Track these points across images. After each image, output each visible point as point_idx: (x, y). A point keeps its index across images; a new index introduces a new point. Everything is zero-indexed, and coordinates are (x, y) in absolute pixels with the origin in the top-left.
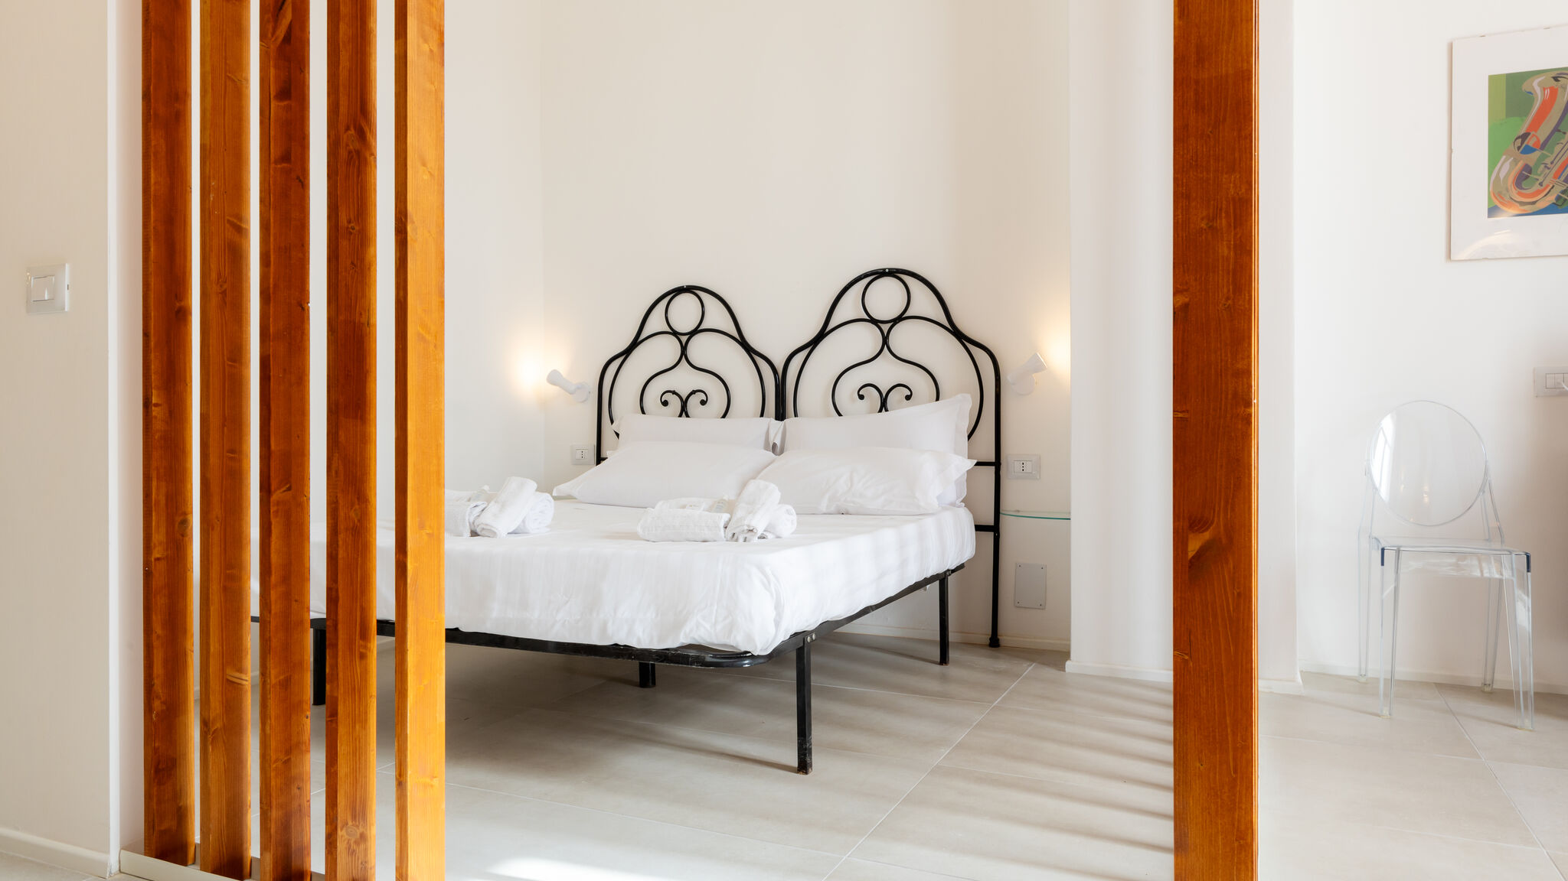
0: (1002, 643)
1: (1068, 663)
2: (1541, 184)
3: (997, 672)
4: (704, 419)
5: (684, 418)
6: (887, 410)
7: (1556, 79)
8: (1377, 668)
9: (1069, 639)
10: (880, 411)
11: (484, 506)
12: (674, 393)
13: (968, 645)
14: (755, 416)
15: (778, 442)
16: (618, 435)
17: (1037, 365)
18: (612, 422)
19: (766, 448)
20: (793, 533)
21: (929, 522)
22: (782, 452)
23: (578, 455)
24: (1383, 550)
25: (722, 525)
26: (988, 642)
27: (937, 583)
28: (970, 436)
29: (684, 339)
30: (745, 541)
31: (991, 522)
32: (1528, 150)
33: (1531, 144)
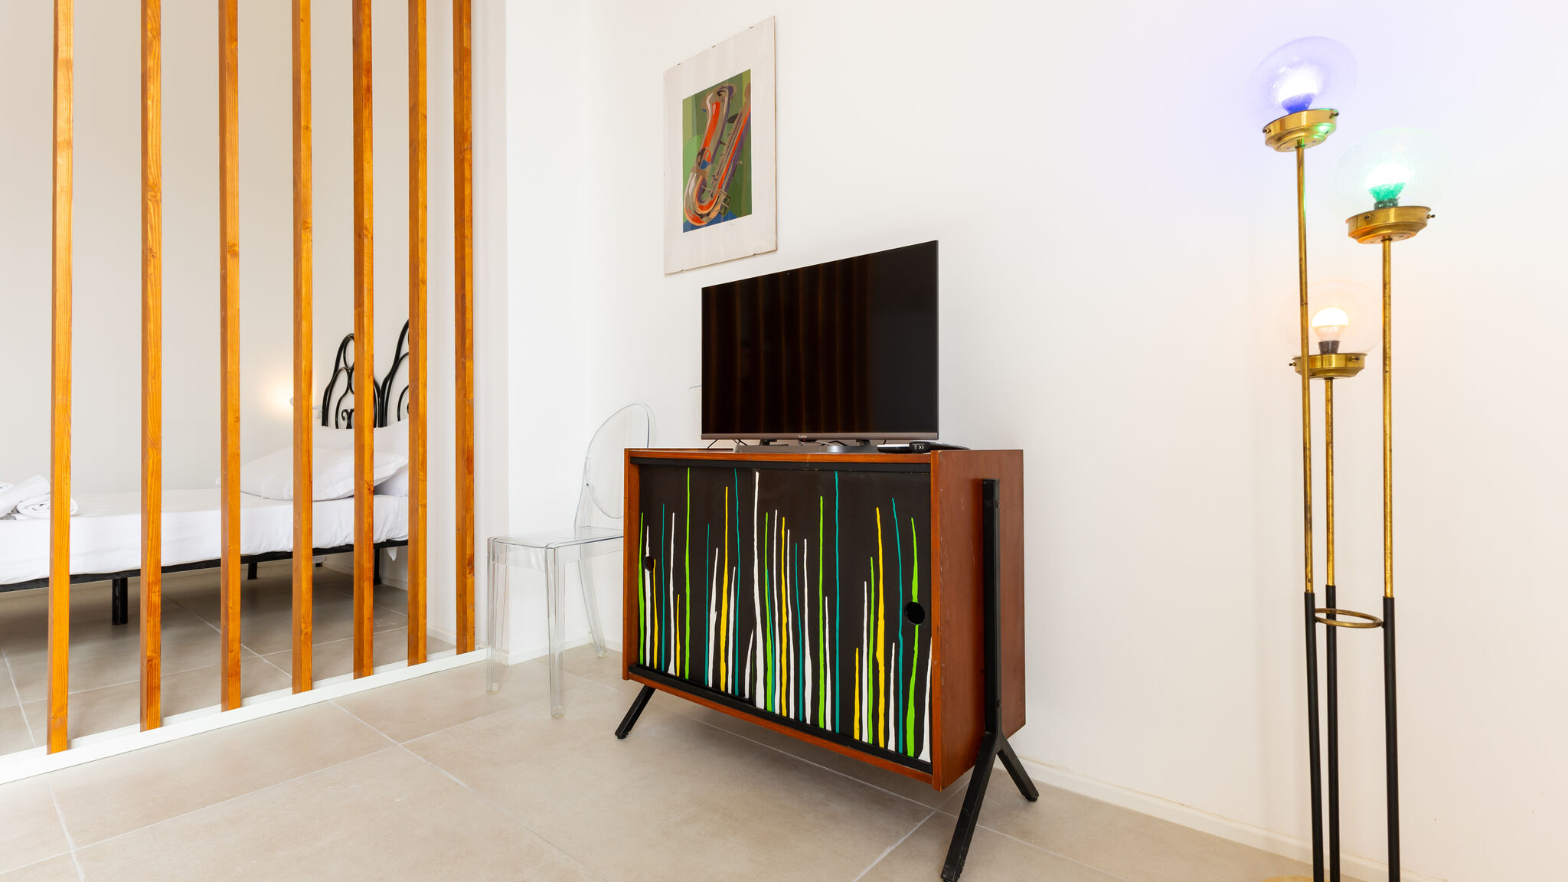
2: (712, 196)
7: (719, 93)
32: (704, 165)
33: (706, 159)
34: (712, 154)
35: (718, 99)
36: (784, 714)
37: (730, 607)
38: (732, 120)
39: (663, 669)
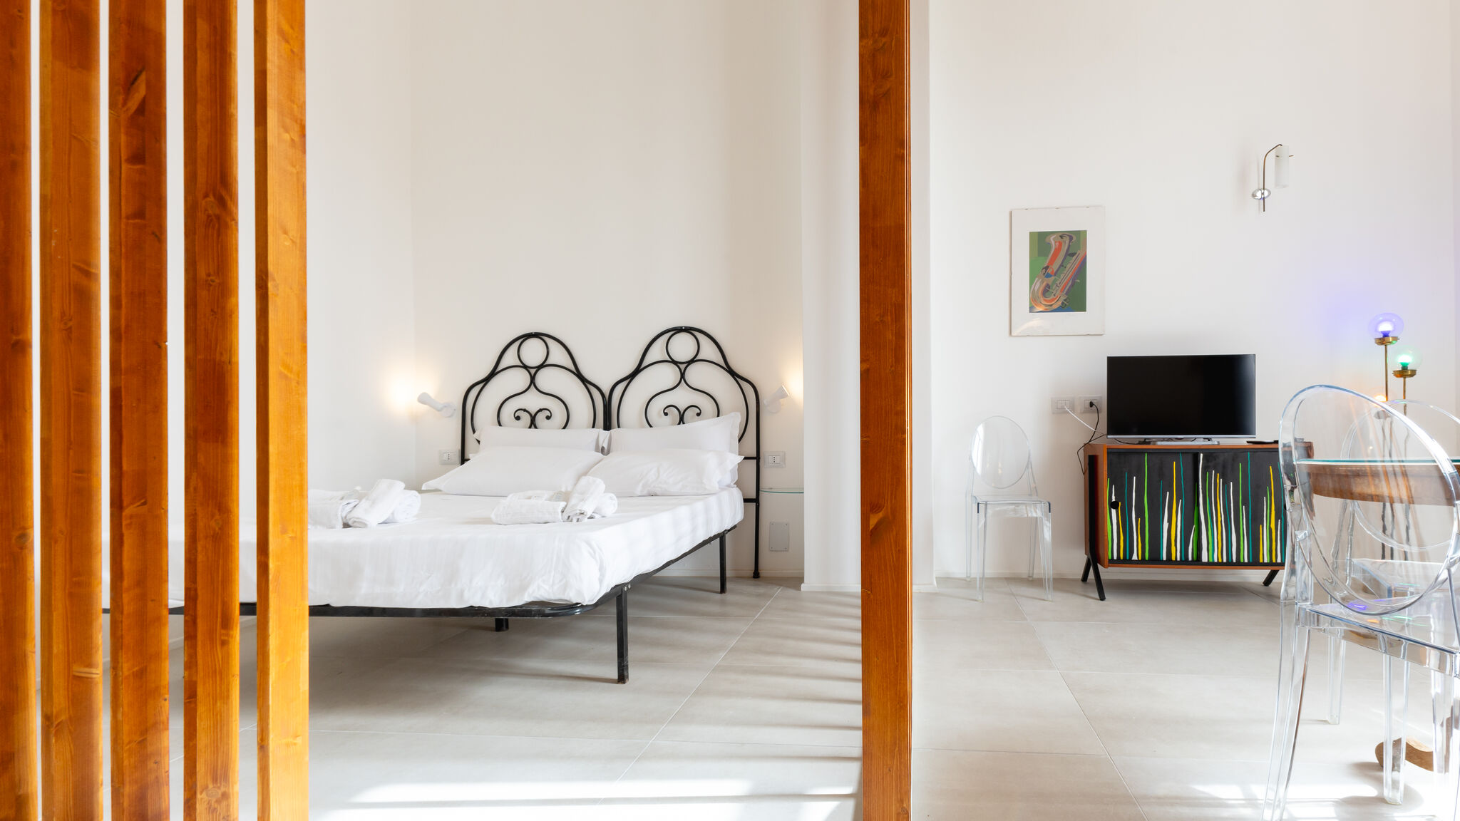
0: (761, 575)
1: (802, 585)
2: (1054, 295)
3: (759, 595)
4: (548, 431)
5: (533, 430)
6: (684, 423)
7: (1061, 237)
8: (976, 572)
9: (803, 569)
10: (679, 424)
11: (356, 503)
12: (525, 410)
13: (739, 578)
14: (588, 427)
15: (606, 446)
16: (479, 442)
17: (783, 394)
18: (474, 432)
19: (597, 450)
20: (615, 513)
21: (712, 499)
22: (608, 452)
23: (446, 457)
24: (978, 504)
25: (560, 510)
26: (752, 575)
27: (717, 541)
28: (740, 440)
29: (533, 372)
30: (578, 521)
31: (754, 496)
32: (1048, 276)
33: (1050, 273)
34: (1055, 271)
35: (1060, 240)
36: (1220, 561)
37: (1178, 520)
38: (1072, 255)
39: (1128, 558)
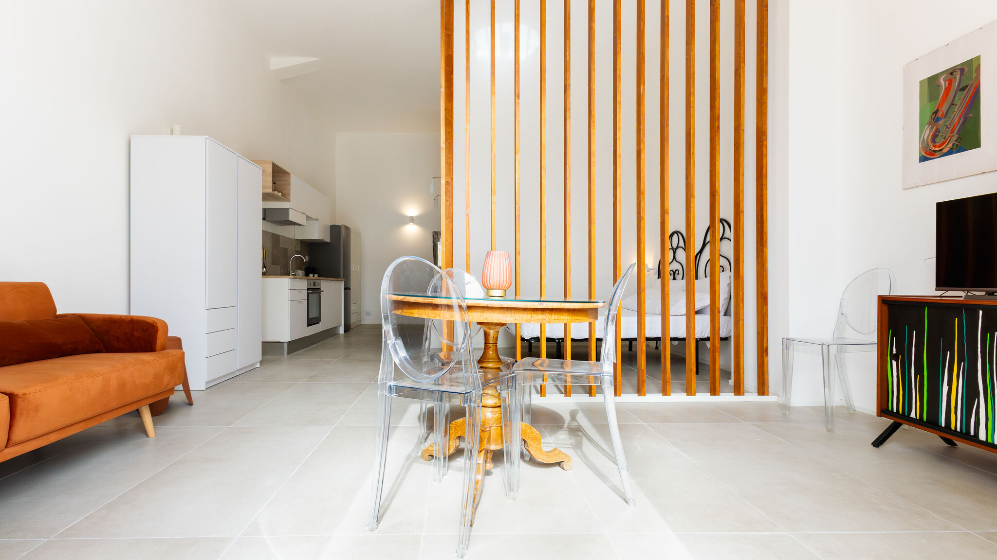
2: (944, 138)
7: (952, 74)
32: (938, 120)
33: (939, 116)
34: (944, 112)
35: (950, 77)
39: (906, 414)
